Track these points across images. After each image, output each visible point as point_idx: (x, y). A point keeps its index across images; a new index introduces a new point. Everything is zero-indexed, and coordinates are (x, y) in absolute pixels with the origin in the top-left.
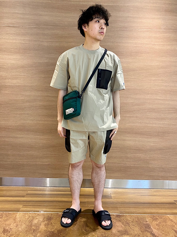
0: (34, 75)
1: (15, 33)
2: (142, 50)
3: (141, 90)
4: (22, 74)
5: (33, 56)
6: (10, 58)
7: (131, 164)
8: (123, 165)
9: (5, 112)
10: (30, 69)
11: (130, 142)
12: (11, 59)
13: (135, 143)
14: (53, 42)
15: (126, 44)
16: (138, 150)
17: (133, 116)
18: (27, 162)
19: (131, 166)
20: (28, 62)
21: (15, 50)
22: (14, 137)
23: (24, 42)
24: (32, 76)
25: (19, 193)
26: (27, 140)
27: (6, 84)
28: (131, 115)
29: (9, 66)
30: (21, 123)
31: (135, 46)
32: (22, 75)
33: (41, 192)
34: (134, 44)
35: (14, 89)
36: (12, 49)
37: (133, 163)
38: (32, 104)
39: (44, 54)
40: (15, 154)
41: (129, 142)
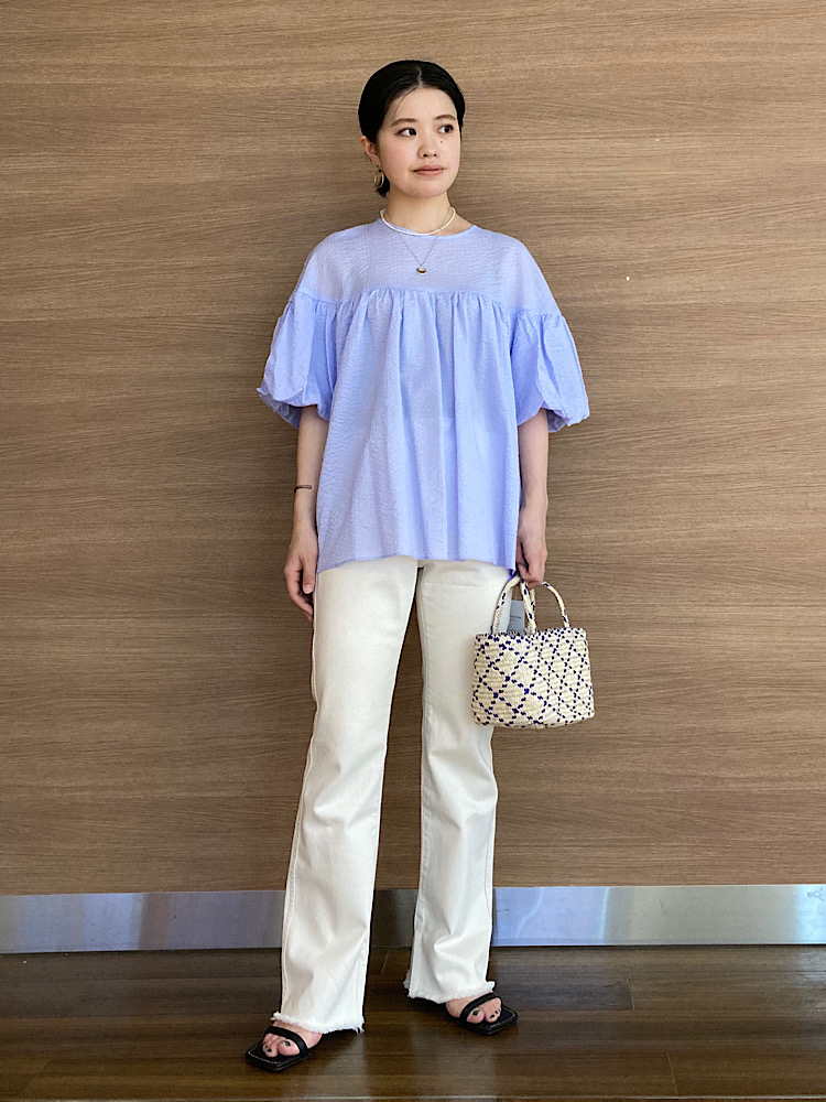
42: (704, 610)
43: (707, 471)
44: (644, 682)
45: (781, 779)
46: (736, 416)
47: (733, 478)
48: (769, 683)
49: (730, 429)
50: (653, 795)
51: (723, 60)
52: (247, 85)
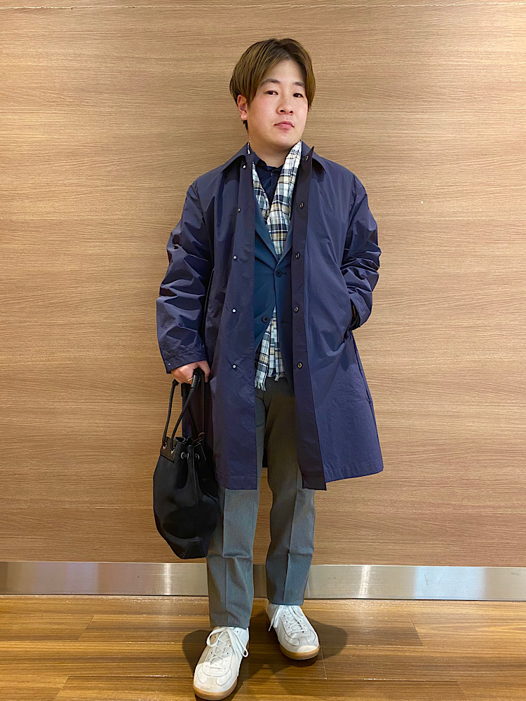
0: (116, 183)
1: (47, 33)
2: (513, 80)
3: (514, 225)
4: (71, 181)
5: (110, 113)
6: (30, 124)
7: (484, 507)
8: (450, 510)
9: (11, 319)
10: (101, 159)
11: (477, 424)
12: (30, 127)
13: (495, 425)
14: (183, 59)
15: (452, 58)
16: (507, 452)
17: (486, 323)
18: (91, 504)
19: (484, 514)
20: (91, 137)
21: (43, 92)
22: (42, 410)
23: (76, 65)
24: (107, 186)
25: (59, 624)
26: (91, 421)
27: (14, 218)
28: (479, 322)
29: (26, 150)
30: (69, 359)
31: (485, 66)
32: (71, 185)
33: (142, 619)
34: (482, 59)
35: (42, 235)
36: (34, 92)
37: (488, 503)
38: (107, 288)
39: (152, 104)
40: (48, 475)
41: (471, 424)
42: (460, 407)
43: (465, 324)
44: (419, 449)
45: (500, 507)
46: (484, 291)
47: (481, 329)
49: (481, 299)
50: (422, 514)
51: (487, 62)
52: (184, 71)
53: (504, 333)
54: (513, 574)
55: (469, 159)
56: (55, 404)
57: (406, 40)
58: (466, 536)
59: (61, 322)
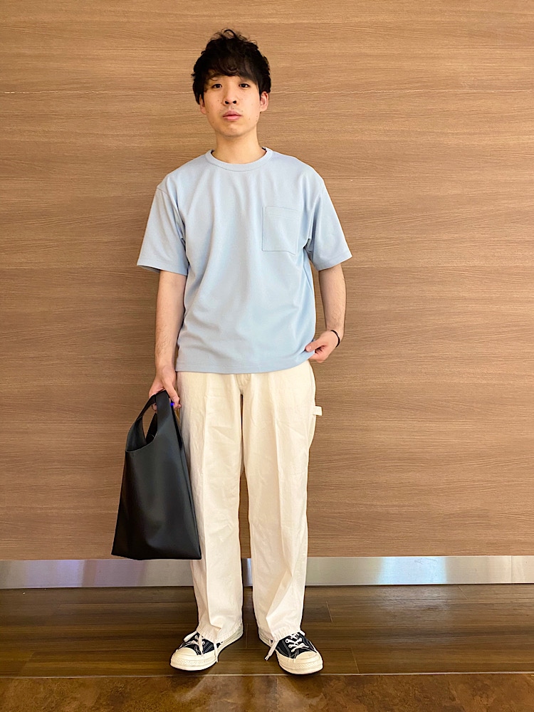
1: (20, 114)
3: (410, 271)
4: (40, 236)
6: (5, 189)
7: (391, 506)
8: (363, 509)
10: (65, 218)
11: (383, 436)
12: (5, 191)
14: (135, 136)
16: (408, 459)
17: (388, 352)
18: (59, 509)
19: (391, 512)
20: (58, 200)
21: (17, 163)
22: (17, 430)
24: (70, 240)
26: (58, 439)
28: (382, 351)
29: (2, 211)
30: (40, 387)
32: (40, 239)
35: (16, 282)
36: (9, 163)
37: (394, 503)
38: (72, 326)
40: (22, 486)
41: (378, 436)
42: (368, 422)
43: (372, 353)
44: (336, 457)
45: (404, 506)
46: (388, 326)
47: (385, 357)
48: (399, 459)
49: (384, 332)
50: (339, 513)
51: (387, 139)
52: (136, 145)
53: (403, 360)
54: (415, 561)
55: (373, 217)
56: (28, 425)
57: (319, 121)
58: (376, 531)
59: (32, 355)
